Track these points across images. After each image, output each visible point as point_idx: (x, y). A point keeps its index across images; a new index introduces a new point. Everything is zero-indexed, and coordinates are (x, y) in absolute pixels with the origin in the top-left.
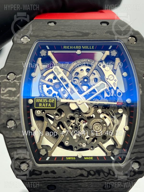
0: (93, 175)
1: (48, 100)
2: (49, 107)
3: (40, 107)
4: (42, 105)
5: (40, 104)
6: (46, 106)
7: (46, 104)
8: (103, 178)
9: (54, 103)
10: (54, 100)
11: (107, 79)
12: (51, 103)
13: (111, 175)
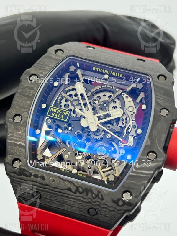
0: (80, 193)
1: (62, 111)
2: (61, 118)
3: (53, 116)
4: (54, 115)
5: (53, 113)
6: (58, 117)
7: (59, 115)
8: (90, 198)
9: (67, 116)
10: (67, 113)
11: (126, 109)
12: (64, 116)
13: (99, 198)
